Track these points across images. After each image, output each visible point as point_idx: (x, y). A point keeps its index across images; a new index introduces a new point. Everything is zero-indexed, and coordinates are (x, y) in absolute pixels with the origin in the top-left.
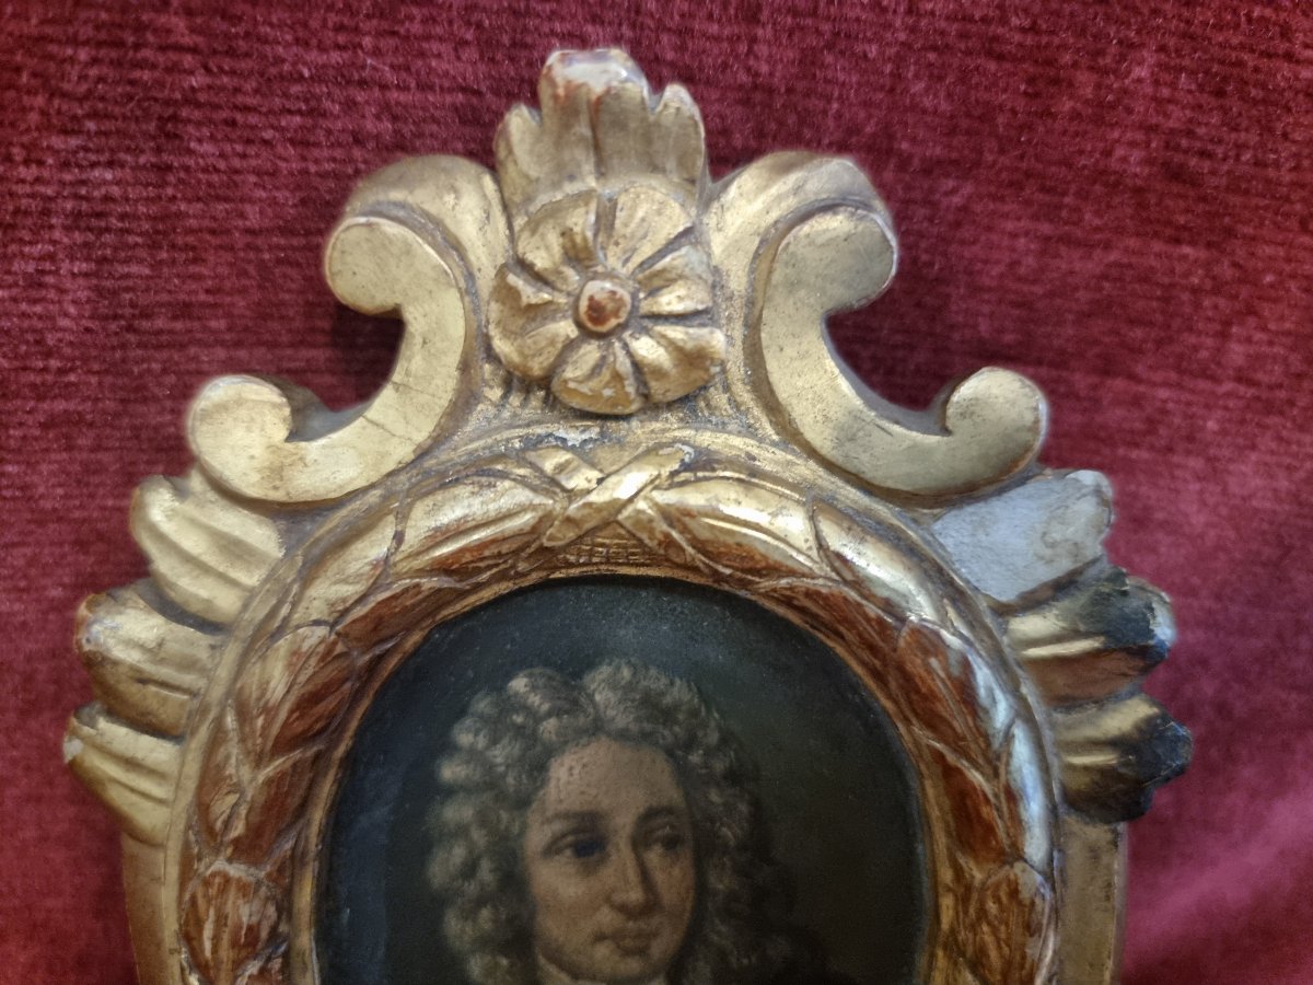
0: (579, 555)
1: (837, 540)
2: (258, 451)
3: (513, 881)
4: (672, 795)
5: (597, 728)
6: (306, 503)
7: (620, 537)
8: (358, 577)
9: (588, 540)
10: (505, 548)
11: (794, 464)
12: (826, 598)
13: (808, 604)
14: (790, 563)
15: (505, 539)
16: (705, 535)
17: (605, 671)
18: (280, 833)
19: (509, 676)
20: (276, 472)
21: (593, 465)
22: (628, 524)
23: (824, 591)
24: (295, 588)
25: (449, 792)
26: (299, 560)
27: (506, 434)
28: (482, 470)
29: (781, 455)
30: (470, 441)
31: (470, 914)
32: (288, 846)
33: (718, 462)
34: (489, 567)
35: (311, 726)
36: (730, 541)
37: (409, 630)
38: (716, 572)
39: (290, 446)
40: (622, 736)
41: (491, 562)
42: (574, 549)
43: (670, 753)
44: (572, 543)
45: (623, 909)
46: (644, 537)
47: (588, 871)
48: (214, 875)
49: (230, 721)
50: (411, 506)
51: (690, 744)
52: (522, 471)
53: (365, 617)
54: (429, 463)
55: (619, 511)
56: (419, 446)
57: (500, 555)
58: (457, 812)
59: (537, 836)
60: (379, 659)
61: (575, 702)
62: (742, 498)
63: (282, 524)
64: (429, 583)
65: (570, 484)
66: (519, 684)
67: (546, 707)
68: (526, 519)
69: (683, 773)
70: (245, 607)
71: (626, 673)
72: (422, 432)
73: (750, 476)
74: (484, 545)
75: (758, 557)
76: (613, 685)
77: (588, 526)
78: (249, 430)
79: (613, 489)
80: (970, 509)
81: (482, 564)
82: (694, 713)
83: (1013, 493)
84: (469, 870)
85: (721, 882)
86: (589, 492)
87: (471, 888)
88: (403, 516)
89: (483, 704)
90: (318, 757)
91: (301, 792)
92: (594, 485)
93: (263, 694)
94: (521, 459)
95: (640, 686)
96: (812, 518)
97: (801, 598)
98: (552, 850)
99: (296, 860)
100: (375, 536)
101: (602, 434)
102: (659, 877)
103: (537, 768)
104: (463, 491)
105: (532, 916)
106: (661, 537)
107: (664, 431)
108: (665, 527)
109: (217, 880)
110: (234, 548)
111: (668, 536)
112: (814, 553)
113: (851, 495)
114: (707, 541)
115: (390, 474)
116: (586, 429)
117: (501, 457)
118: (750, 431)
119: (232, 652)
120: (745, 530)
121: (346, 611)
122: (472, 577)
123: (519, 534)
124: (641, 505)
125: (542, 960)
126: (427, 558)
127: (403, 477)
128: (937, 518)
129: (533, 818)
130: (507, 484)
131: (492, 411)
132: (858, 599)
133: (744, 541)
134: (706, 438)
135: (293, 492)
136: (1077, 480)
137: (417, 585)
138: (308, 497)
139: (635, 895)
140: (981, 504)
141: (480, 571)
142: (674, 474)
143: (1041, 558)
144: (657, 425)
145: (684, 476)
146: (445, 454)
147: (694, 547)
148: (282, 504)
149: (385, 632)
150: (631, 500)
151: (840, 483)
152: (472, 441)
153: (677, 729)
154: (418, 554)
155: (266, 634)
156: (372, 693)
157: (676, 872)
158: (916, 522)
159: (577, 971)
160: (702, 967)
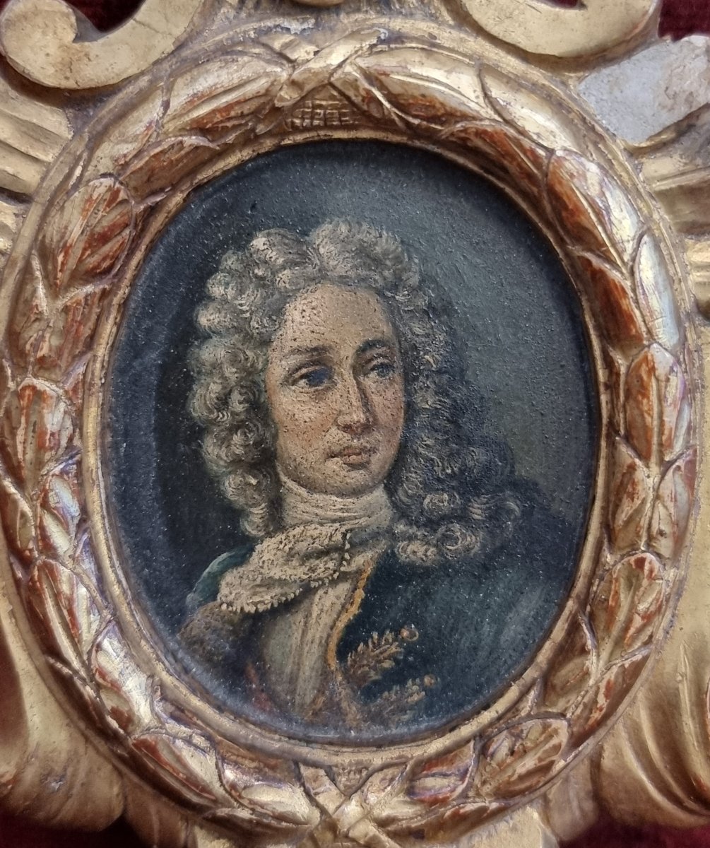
0: (303, 119)
1: (498, 92)
2: (52, 50)
3: (259, 409)
4: (386, 329)
5: (322, 276)
6: (91, 89)
7: (332, 98)
8: (135, 138)
9: (309, 103)
10: (247, 109)
11: (466, 41)
12: (491, 136)
13: (479, 143)
14: (463, 108)
15: (246, 101)
16: (396, 90)
17: (326, 228)
18: (75, 358)
19: (251, 236)
20: (68, 66)
21: (311, 42)
22: (338, 84)
23: (489, 129)
24: (85, 155)
25: (205, 337)
26: (86, 136)
27: (243, 28)
28: (226, 52)
29: (456, 34)
31: (225, 441)
32: (81, 369)
33: (407, 38)
34: (235, 127)
35: (99, 264)
36: (416, 93)
37: (175, 187)
38: (408, 124)
39: (77, 46)
40: (343, 280)
41: (236, 122)
42: (298, 111)
43: (380, 293)
44: (297, 105)
45: (347, 428)
46: (351, 93)
47: (318, 397)
48: (24, 389)
49: (36, 264)
50: (173, 83)
51: (395, 287)
52: (257, 51)
53: (141, 168)
54: (186, 53)
55: (332, 75)
56: (177, 39)
57: (242, 116)
58: (211, 352)
59: (278, 369)
60: (152, 211)
61: (304, 255)
62: (424, 60)
63: (71, 112)
64: (192, 140)
65: (293, 56)
66: (259, 242)
67: (280, 261)
68: (260, 85)
69: (393, 311)
70: (43, 179)
71: (344, 228)
72: (179, 29)
73: (430, 47)
74: (229, 107)
75: (438, 105)
76: (333, 239)
77: (308, 87)
78: (44, 33)
79: (326, 58)
80: (606, 71)
81: (229, 124)
82: (398, 260)
83: (641, 56)
84: (223, 401)
85: (427, 400)
86: (308, 61)
87: (226, 418)
88: (170, 89)
89: (231, 260)
90: (105, 294)
91: (91, 324)
92: (312, 56)
93: (62, 237)
94: (256, 42)
95: (355, 240)
96: (480, 76)
97: (472, 137)
98: (290, 380)
99: (84, 385)
100: (147, 106)
101: (317, 24)
102: (376, 399)
103: (277, 313)
104: (213, 66)
105: (275, 437)
106: (363, 93)
107: (365, 20)
108: (367, 86)
109: (28, 392)
110: (37, 133)
111: (368, 92)
112: (481, 100)
113: (512, 64)
114: (399, 95)
115: (156, 63)
116: (305, 20)
117: (240, 43)
118: (434, 18)
119: (35, 212)
120: (427, 84)
121: (127, 164)
122: (222, 137)
123: (257, 96)
124: (348, 68)
125: (284, 478)
126: (187, 119)
127: (166, 65)
128: (580, 80)
129: (274, 355)
130: (246, 59)
131: (232, 13)
132: (516, 134)
133: (427, 93)
134: (398, 24)
135: (80, 81)
136: (690, 43)
137: (181, 142)
138: (93, 85)
139: (358, 416)
140: (616, 67)
141: (226, 131)
142: (372, 46)
143: (664, 107)
144: (359, 16)
145: (380, 47)
146: (197, 46)
147: (390, 102)
148: (71, 91)
149: (156, 185)
150: (340, 66)
151: (502, 54)
152: (217, 34)
153: (386, 273)
154: (181, 115)
155: (63, 191)
156: (143, 247)
157: (389, 394)
158: (564, 84)
159: (311, 486)
160: (413, 478)
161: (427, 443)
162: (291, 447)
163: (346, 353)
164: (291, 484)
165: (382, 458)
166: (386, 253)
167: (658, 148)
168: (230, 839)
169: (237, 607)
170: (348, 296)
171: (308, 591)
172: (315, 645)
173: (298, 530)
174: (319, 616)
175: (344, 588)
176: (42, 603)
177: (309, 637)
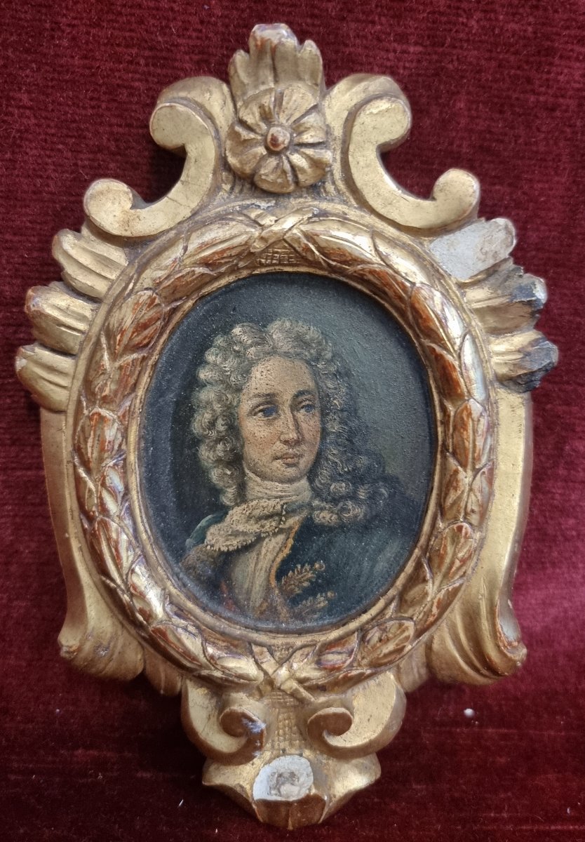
0: (266, 259)
1: (383, 248)
2: (117, 213)
3: (234, 429)
4: (311, 384)
5: (274, 352)
6: (140, 237)
7: (285, 248)
8: (167, 267)
9: (271, 250)
10: (234, 252)
11: (364, 217)
12: (378, 273)
13: (371, 277)
14: (362, 257)
15: (233, 248)
16: (323, 244)
17: (277, 324)
18: (125, 397)
19: (232, 327)
20: (127, 223)
21: (273, 215)
22: (289, 240)
23: (377, 270)
24: (135, 276)
25: (203, 385)
26: (136, 265)
27: (232, 205)
28: (222, 218)
29: (358, 212)
30: (216, 208)
31: (213, 448)
32: (128, 404)
33: (330, 214)
34: (226, 263)
35: (142, 341)
36: (335, 247)
37: (188, 297)
38: (329, 265)
39: (133, 211)
40: (286, 354)
41: (227, 260)
42: (264, 255)
43: (308, 362)
44: (263, 251)
45: (286, 442)
46: (296, 246)
47: (270, 423)
48: (93, 415)
49: (103, 340)
50: (190, 236)
51: (317, 360)
52: (241, 218)
53: (169, 286)
54: (198, 218)
55: (285, 234)
56: (193, 210)
57: (231, 256)
58: (206, 395)
59: (246, 406)
60: (174, 310)
61: (263, 339)
62: (340, 227)
63: (127, 250)
64: (200, 270)
65: (262, 223)
66: (237, 330)
67: (249, 342)
68: (243, 239)
69: (315, 374)
70: (109, 289)
71: (288, 324)
72: (194, 204)
73: (343, 220)
74: (223, 251)
75: (347, 254)
76: (281, 330)
77: (271, 241)
78: (113, 203)
79: (282, 224)
80: (446, 237)
81: (223, 261)
82: (319, 343)
83: (466, 229)
84: (212, 424)
85: (334, 427)
86: (271, 226)
87: (213, 434)
88: (188, 239)
89: (220, 341)
90: (144, 359)
91: (135, 377)
92: (273, 223)
93: (120, 325)
94: (240, 213)
95: (294, 331)
96: (372, 238)
97: (367, 274)
98: (253, 412)
99: (129, 413)
100: (174, 249)
101: (276, 204)
102: (304, 425)
103: (246, 373)
104: (214, 227)
105: (243, 446)
106: (303, 245)
107: (305, 202)
108: (306, 242)
109: (95, 417)
110: (106, 261)
111: (306, 245)
112: (373, 252)
113: (391, 231)
114: (325, 248)
115: (179, 223)
116: (269, 201)
117: (230, 213)
118: (345, 202)
119: (104, 309)
120: (341, 242)
121: (161, 283)
122: (217, 268)
123: (240, 245)
124: (295, 231)
125: (247, 471)
126: (198, 257)
127: (185, 225)
128: (431, 242)
129: (244, 398)
130: (234, 223)
131: (226, 195)
132: (393, 273)
133: (341, 247)
134: (324, 205)
135: (134, 232)
136: (496, 222)
137: (194, 271)
138: (141, 234)
139: (293, 435)
140: (452, 235)
141: (221, 265)
142: (309, 218)
143: (480, 260)
144: (302, 200)
145: (314, 219)
146: (204, 214)
147: (319, 251)
148: (128, 238)
149: (178, 295)
150: (290, 229)
151: (386, 225)
152: (217, 207)
153: (312, 351)
154: (194, 255)
155: (121, 298)
156: (168, 332)
157: (312, 423)
158: (421, 244)
159: (263, 477)
160: (325, 473)
161: (333, 453)
162: (252, 453)
163: (287, 398)
164: (251, 475)
165: (306, 461)
166: (312, 340)
167: (475, 283)
168: (208, 688)
169: (216, 548)
170: (289, 364)
171: (259, 539)
172: (263, 572)
173: (254, 503)
174: (265, 554)
175: (281, 538)
176: (99, 543)
177: (259, 567)
